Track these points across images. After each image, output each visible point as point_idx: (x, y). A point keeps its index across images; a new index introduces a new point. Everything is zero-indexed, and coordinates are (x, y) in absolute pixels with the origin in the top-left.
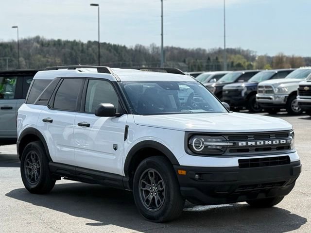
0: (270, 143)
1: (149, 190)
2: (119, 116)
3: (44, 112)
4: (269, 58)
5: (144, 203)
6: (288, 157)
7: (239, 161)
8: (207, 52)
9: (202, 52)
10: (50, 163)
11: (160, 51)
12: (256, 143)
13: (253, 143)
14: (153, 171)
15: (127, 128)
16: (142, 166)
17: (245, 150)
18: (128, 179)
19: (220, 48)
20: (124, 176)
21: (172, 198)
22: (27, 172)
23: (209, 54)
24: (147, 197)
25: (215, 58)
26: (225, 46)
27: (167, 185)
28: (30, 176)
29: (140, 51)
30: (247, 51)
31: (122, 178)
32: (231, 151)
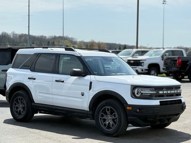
0: (173, 92)
1: (106, 118)
2: (85, 76)
3: (27, 73)
4: (84, 42)
5: (103, 126)
6: (181, 100)
7: (160, 102)
8: (47, 38)
9: (44, 38)
10: (32, 104)
11: (18, 37)
12: (167, 92)
13: (166, 92)
14: (109, 108)
15: (91, 83)
16: (102, 105)
17: (162, 96)
18: (91, 113)
19: (55, 36)
20: (88, 111)
21: (122, 123)
22: (15, 109)
23: (48, 39)
24: (105, 123)
25: (52, 42)
26: (63, 35)
27: (119, 115)
28: (17, 112)
29: (5, 36)
30: (72, 38)
31: (86, 112)
32: (156, 96)
